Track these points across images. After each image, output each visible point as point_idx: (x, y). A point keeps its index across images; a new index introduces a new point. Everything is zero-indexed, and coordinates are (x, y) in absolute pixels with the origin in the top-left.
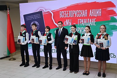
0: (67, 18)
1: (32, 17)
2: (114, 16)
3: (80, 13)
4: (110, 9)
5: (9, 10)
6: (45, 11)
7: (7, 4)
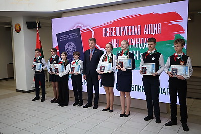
0: (113, 38)
1: (67, 36)
2: (181, 33)
3: (131, 30)
4: (174, 23)
5: (39, 27)
6: (84, 28)
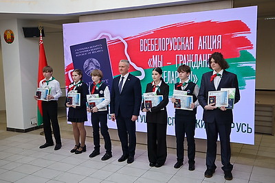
0: (155, 53)
3: (180, 43)
4: (239, 35)
5: (43, 35)
6: (112, 39)
7: (39, 25)
